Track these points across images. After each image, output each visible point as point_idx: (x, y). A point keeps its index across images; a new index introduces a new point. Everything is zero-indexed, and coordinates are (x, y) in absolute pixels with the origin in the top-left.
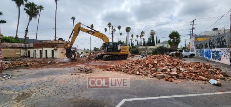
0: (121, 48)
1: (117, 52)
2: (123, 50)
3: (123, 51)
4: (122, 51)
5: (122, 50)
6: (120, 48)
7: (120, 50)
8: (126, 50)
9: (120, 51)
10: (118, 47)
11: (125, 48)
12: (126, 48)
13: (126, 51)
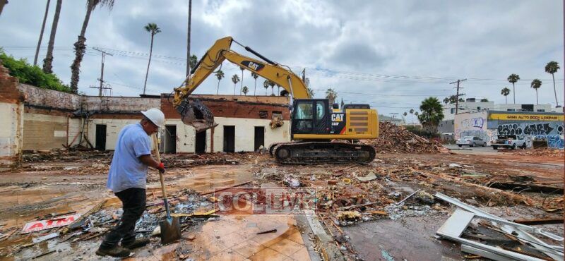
0: (344, 117)
1: (329, 133)
2: (352, 124)
3: (353, 128)
4: (350, 130)
5: (348, 126)
6: (339, 118)
7: (342, 124)
8: (366, 124)
9: (340, 128)
10: (332, 116)
11: (362, 119)
12: (367, 119)
13: (366, 130)
